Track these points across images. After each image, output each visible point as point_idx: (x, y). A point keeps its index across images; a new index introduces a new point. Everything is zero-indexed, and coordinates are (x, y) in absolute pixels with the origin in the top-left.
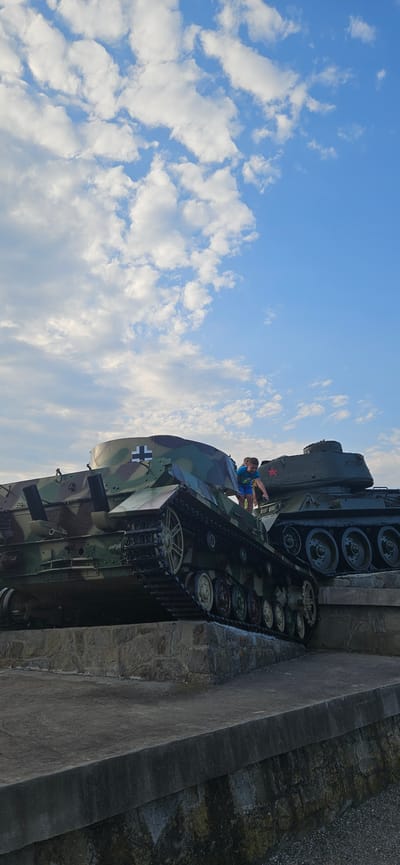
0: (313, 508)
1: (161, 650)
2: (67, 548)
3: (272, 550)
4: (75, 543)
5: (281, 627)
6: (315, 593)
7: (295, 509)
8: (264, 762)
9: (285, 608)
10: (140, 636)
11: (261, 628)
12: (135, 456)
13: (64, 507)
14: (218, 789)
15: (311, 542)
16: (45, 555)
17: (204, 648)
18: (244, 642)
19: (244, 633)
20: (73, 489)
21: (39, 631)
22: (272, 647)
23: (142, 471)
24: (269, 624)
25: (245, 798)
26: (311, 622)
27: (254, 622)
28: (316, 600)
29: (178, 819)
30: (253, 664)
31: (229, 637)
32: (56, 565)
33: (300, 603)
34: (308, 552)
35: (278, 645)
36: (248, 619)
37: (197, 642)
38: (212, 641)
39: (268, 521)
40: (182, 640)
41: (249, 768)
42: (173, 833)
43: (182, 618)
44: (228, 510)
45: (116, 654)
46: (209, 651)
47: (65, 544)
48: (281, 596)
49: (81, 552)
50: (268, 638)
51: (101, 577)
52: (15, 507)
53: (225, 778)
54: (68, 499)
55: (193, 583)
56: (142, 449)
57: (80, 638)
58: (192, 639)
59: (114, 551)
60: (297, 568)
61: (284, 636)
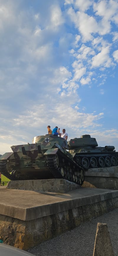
0: (83, 152)
1: (53, 185)
2: (31, 162)
3: (75, 162)
4: (33, 161)
5: (77, 181)
6: (84, 173)
7: (79, 152)
8: (78, 208)
9: (77, 177)
10: (47, 182)
11: (73, 181)
12: (45, 140)
13: (30, 152)
14: (70, 212)
15: (83, 160)
16: (25, 163)
17: (62, 185)
18: (70, 184)
19: (70, 182)
20: (32, 148)
21: (23, 181)
22: (75, 186)
23: (49, 144)
24: (74, 180)
25: (75, 214)
26: (83, 180)
27: (71, 180)
28: (84, 175)
29: (64, 216)
30: (71, 189)
31: (67, 182)
32: (29, 165)
33: (80, 175)
34: (82, 163)
35: (76, 185)
36: (70, 179)
37: (61, 183)
38: (64, 183)
39: (74, 155)
40: (58, 182)
41: (75, 208)
42: (63, 219)
43: (58, 178)
44: (66, 153)
45: (42, 186)
46: (64, 185)
47: (30, 161)
48: (76, 173)
49: (34, 163)
50: (74, 183)
51: (39, 168)
52: (18, 151)
53: (71, 210)
54: (31, 150)
55: (60, 170)
56: (47, 138)
57: (33, 182)
58: (60, 183)
59: (43, 163)
60: (80, 167)
61: (77, 183)
